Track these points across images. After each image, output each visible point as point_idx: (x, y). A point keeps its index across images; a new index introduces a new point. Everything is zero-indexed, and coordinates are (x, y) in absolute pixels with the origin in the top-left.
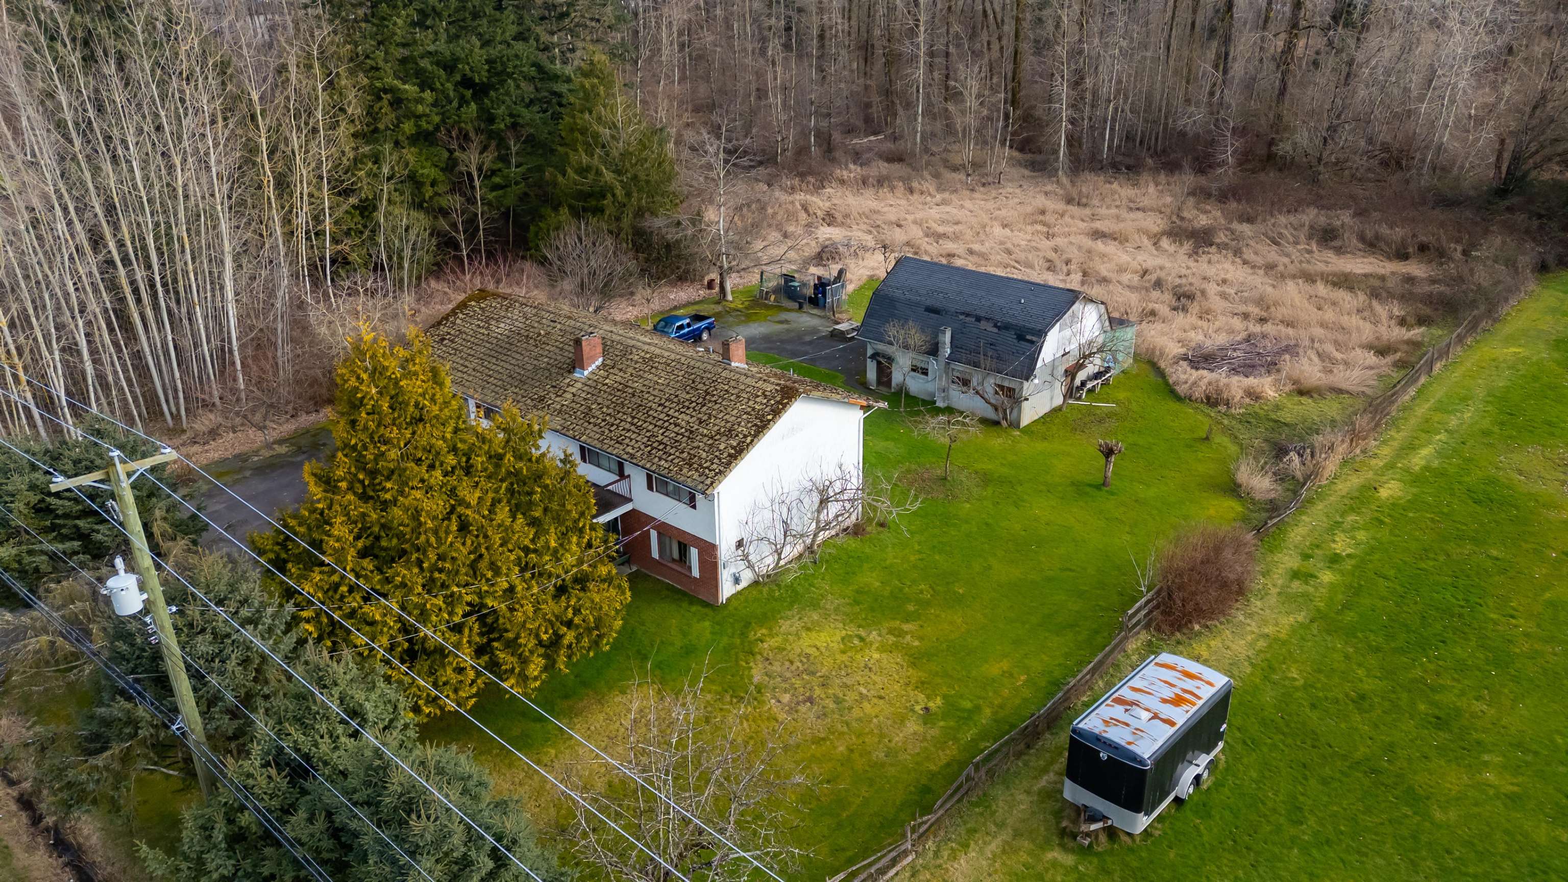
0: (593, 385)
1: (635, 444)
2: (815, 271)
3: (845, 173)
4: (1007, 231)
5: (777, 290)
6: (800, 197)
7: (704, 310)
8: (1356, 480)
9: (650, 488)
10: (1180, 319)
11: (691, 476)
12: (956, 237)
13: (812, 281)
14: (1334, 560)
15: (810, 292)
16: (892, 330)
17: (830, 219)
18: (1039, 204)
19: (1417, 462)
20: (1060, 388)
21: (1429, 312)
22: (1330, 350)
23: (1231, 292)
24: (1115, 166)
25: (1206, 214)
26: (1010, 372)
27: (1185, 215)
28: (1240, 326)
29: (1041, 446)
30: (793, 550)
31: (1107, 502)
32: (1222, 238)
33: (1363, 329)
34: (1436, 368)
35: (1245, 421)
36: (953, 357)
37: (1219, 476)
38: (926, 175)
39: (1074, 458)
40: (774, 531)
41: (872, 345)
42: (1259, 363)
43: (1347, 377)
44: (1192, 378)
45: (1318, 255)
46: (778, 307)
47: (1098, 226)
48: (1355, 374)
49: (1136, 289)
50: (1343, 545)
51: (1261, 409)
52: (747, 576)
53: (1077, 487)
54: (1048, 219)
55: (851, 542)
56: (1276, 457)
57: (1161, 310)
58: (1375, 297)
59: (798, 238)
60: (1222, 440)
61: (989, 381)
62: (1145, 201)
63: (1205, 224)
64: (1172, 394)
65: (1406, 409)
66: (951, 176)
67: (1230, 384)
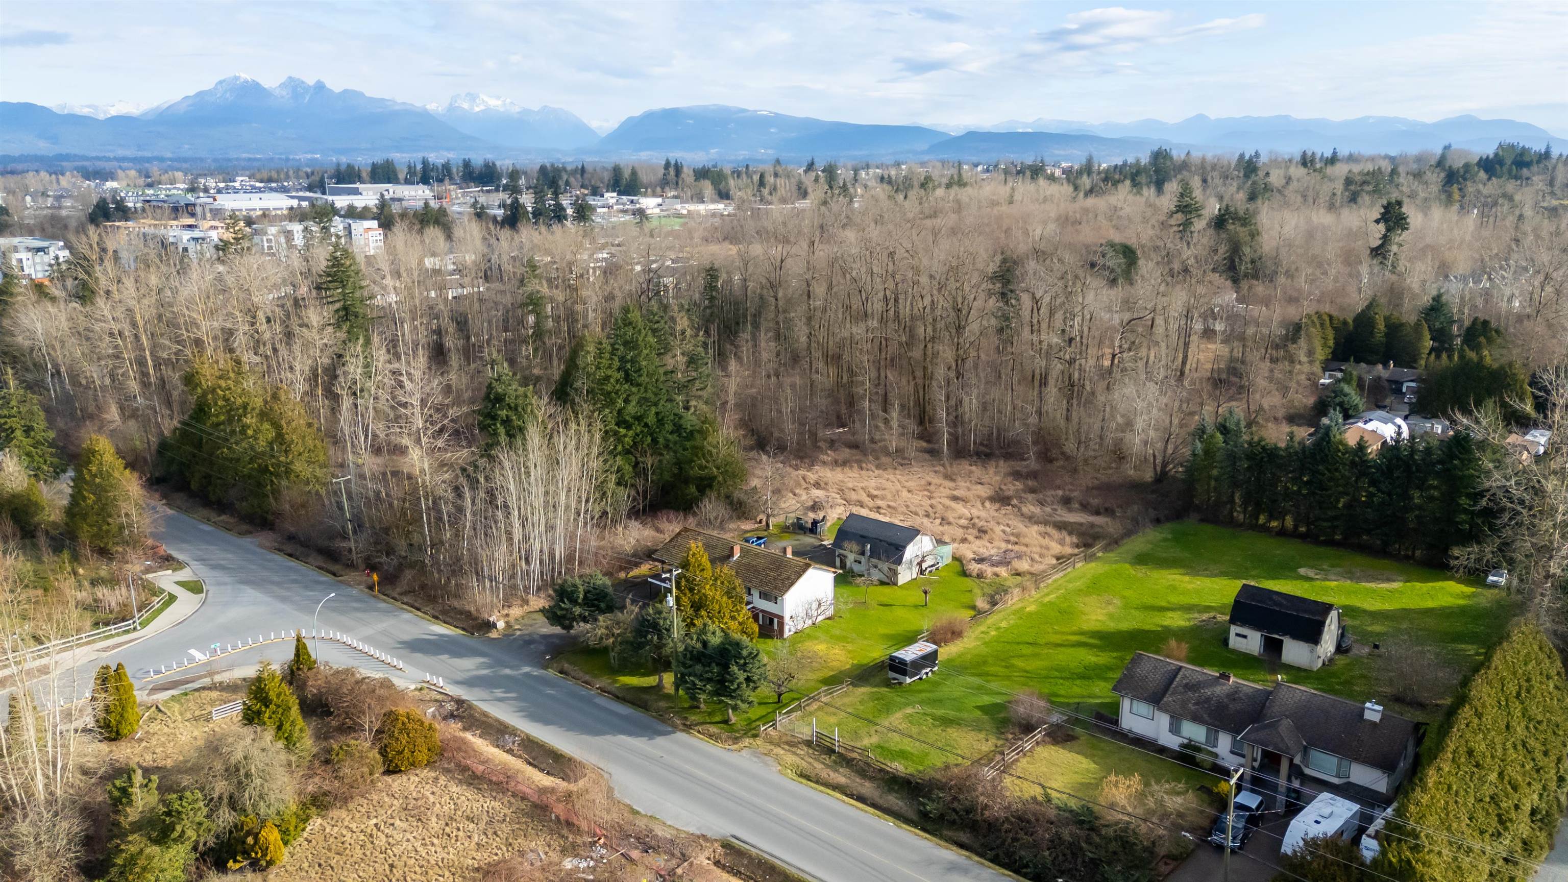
0: (738, 562)
1: (756, 581)
2: (811, 515)
3: (825, 457)
4: (910, 495)
5: (793, 524)
6: (801, 472)
7: (763, 534)
8: (1020, 605)
9: (760, 597)
10: (978, 542)
11: (776, 592)
12: (883, 498)
13: (810, 521)
14: (998, 628)
15: (810, 526)
16: (846, 544)
17: (817, 485)
18: (929, 479)
19: (1047, 599)
20: (915, 570)
21: (1090, 541)
22: (1036, 557)
23: (1008, 529)
24: (978, 454)
25: (1013, 487)
26: (894, 563)
27: (1003, 487)
28: (1004, 546)
29: (905, 592)
30: (809, 622)
31: (924, 611)
32: (1015, 502)
33: (1056, 548)
34: (1079, 565)
35: (990, 585)
36: (871, 556)
37: (971, 604)
38: (871, 458)
39: (917, 596)
40: (803, 614)
41: (838, 551)
42: (1004, 562)
43: (1037, 568)
44: (974, 567)
45: (1059, 512)
46: (794, 533)
47: (956, 493)
48: (1041, 567)
49: (963, 527)
50: (1004, 624)
51: (997, 579)
52: (793, 630)
53: (916, 607)
54: (932, 488)
55: (829, 622)
56: (992, 597)
57: (970, 538)
58: (1070, 533)
59: (800, 496)
60: (977, 591)
61: (885, 566)
62: (986, 479)
63: (1010, 493)
64: (964, 574)
65: (1056, 581)
66: (884, 460)
67: (989, 570)
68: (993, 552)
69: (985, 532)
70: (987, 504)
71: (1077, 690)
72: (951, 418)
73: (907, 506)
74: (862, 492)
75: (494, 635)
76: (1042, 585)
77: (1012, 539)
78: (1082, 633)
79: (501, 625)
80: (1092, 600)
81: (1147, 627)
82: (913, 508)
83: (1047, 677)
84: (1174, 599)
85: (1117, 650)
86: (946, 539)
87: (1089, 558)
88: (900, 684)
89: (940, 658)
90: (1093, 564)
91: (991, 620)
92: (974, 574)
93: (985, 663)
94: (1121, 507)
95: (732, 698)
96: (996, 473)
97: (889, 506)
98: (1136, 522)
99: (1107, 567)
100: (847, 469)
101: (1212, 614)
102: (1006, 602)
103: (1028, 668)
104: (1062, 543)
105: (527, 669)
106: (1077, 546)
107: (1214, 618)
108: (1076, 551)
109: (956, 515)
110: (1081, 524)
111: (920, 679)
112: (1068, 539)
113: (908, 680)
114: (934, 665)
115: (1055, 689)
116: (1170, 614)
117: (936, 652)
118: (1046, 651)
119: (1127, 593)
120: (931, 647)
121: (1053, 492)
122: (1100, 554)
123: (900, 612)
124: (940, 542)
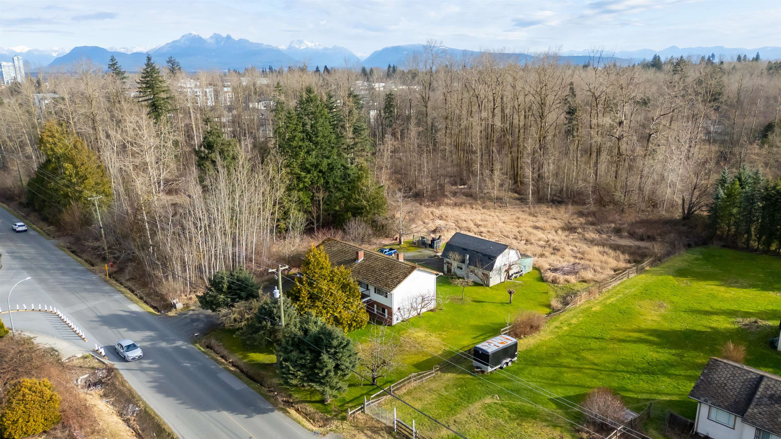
0: (361, 264)
1: (372, 279)
2: (433, 236)
3: (449, 201)
4: (504, 225)
5: (418, 241)
6: (430, 209)
7: (394, 247)
8: (587, 305)
9: (375, 292)
10: (553, 257)
11: (386, 289)
12: (485, 227)
13: (430, 239)
14: (569, 324)
15: (430, 242)
16: (451, 254)
17: (441, 218)
18: (518, 215)
19: (609, 301)
20: (504, 275)
21: (639, 259)
22: (598, 269)
23: (575, 249)
24: (553, 201)
25: (577, 221)
26: (486, 269)
27: (570, 221)
28: (572, 260)
29: (495, 292)
30: (414, 313)
31: (509, 307)
32: (580, 230)
33: (613, 263)
34: (632, 276)
35: (562, 289)
36: (469, 264)
37: (547, 303)
38: (479, 202)
39: (503, 296)
40: (409, 307)
41: (446, 260)
42: (573, 272)
43: (600, 277)
44: (550, 275)
45: (613, 238)
46: (418, 247)
47: (537, 224)
48: (603, 277)
49: (541, 247)
50: (574, 321)
51: (568, 285)
52: (400, 319)
53: (502, 303)
54: (520, 221)
55: (431, 313)
56: (564, 298)
57: (547, 254)
58: (623, 253)
59: (428, 224)
60: (552, 293)
61: (480, 272)
62: (558, 216)
63: (576, 225)
64: (542, 279)
65: (614, 287)
66: (488, 203)
67: (561, 278)
68: (565, 264)
69: (558, 250)
70: (560, 232)
71: (643, 385)
72: (536, 175)
73: (501, 232)
74: (471, 222)
75: (172, 313)
76: (604, 290)
77: (579, 255)
78: (640, 331)
79: (179, 306)
80: (646, 303)
81: (698, 328)
82: (506, 234)
83: (615, 371)
84: (717, 305)
85: (676, 348)
86: (529, 253)
87: (641, 271)
88: (483, 372)
89: (519, 349)
90: (643, 276)
91: (564, 317)
92: (550, 280)
93: (559, 355)
94: (660, 235)
95: (322, 384)
96: (565, 212)
97: (489, 232)
98: (673, 245)
99: (654, 278)
100: (462, 209)
101: (753, 319)
102: (575, 303)
103: (596, 361)
104: (617, 259)
105: (179, 343)
106: (629, 262)
107: (756, 322)
108: (629, 265)
109: (537, 239)
110: (630, 247)
111: (501, 368)
112: (622, 256)
113: (490, 369)
114: (513, 356)
115: (624, 383)
116: (715, 317)
117: (516, 345)
118: (611, 346)
119: (675, 299)
120: (511, 340)
121: (608, 225)
122: (648, 268)
123: (489, 308)
124: (524, 256)
